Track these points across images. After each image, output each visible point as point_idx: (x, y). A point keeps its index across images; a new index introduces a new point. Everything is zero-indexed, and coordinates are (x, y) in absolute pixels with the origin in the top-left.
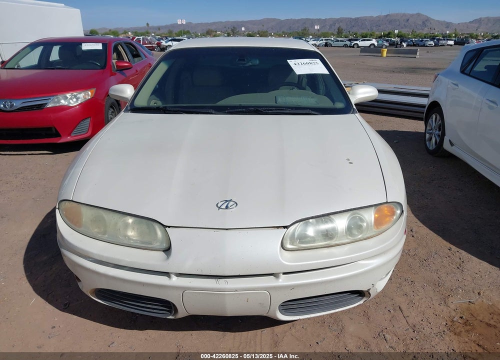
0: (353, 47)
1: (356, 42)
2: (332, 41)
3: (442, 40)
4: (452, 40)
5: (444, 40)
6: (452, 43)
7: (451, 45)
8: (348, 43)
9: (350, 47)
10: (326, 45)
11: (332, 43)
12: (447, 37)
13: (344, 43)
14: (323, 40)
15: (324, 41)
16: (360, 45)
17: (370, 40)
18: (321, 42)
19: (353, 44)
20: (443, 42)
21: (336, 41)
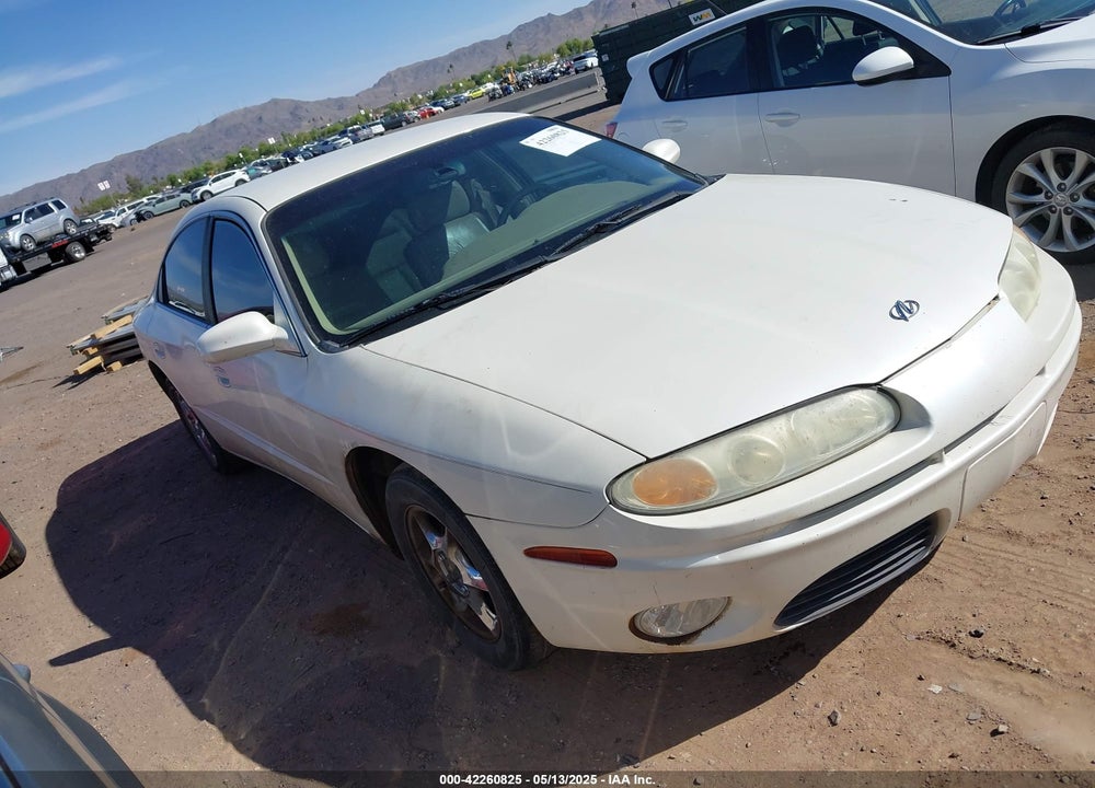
0: (202, 200)
1: (203, 189)
2: (146, 205)
3: (359, 129)
4: (378, 124)
5: (364, 128)
6: (379, 128)
7: (382, 134)
8: (187, 196)
9: (196, 202)
10: (140, 217)
11: (150, 208)
12: (368, 122)
13: (178, 200)
14: (124, 211)
15: (128, 212)
16: (214, 192)
17: (229, 175)
18: (124, 215)
19: (198, 194)
20: (365, 132)
21: (157, 202)
